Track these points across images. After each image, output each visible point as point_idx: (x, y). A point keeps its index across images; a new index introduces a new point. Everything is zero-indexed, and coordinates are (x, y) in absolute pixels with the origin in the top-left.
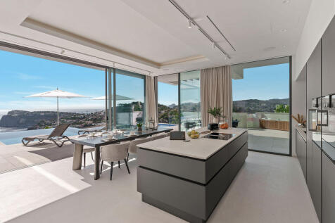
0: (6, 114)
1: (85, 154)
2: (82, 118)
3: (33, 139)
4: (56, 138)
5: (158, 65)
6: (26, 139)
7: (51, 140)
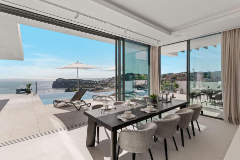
0: (55, 80)
1: (98, 128)
2: (95, 84)
3: (60, 102)
4: (76, 102)
5: (169, 31)
6: (56, 101)
7: (72, 103)
